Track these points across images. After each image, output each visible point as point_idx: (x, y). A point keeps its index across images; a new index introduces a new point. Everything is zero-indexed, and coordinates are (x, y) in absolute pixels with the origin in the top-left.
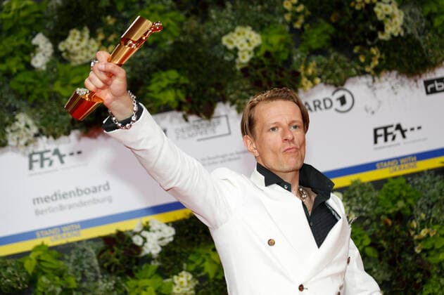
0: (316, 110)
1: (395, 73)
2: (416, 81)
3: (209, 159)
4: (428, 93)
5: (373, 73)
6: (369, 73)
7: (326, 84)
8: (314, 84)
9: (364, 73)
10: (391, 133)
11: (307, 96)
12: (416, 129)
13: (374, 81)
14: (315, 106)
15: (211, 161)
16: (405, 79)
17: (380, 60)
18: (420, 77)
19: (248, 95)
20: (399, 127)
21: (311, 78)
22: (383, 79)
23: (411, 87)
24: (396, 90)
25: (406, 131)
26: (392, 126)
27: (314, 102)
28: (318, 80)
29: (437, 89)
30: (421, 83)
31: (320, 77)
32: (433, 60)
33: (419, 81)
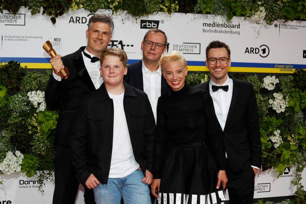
0: (76, 22)
1: (126, 12)
2: (136, 19)
3: (9, 37)
4: (141, 27)
5: (113, 8)
6: (111, 8)
7: (85, 9)
8: (79, 8)
9: (109, 8)
10: (116, 45)
11: (73, 14)
12: (130, 46)
13: (113, 13)
14: (76, 20)
15: (10, 38)
16: (130, 17)
17: (119, 3)
18: (139, 17)
19: (39, 6)
20: (121, 43)
21: (78, 4)
22: (118, 13)
23: (133, 22)
24: (124, 21)
25: (124, 45)
26: (117, 41)
27: (76, 17)
28: (81, 6)
29: (147, 26)
30: (139, 21)
31: (83, 4)
32: (148, 10)
33: (138, 19)
